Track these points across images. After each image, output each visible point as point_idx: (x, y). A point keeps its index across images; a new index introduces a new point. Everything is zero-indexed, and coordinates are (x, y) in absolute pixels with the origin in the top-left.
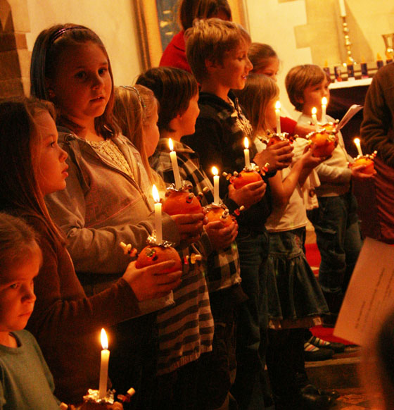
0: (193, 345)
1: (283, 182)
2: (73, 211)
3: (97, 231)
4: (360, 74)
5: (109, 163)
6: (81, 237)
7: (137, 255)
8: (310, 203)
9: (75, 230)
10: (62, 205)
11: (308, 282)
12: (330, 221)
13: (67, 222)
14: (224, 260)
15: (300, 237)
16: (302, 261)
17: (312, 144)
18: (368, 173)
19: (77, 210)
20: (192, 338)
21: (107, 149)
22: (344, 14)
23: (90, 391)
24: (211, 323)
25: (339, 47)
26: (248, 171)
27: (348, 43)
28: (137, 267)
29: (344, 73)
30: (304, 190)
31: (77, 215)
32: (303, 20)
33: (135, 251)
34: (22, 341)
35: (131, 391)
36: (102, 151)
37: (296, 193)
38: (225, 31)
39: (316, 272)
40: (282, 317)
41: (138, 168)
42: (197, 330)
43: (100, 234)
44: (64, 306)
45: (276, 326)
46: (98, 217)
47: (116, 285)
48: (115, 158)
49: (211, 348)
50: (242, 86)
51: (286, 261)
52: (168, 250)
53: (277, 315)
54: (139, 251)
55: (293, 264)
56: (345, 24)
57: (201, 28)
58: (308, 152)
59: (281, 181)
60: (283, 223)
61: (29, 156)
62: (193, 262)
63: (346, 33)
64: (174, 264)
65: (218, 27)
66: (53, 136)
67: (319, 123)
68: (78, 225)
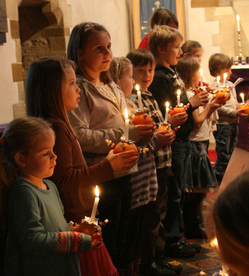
0: (145, 196)
1: (199, 115)
2: (83, 120)
3: (95, 131)
4: (245, 62)
5: (104, 95)
6: (86, 134)
7: (114, 147)
8: (212, 128)
9: (83, 129)
10: (76, 116)
11: (208, 169)
12: (223, 137)
13: (79, 125)
14: (161, 153)
15: (205, 145)
16: (206, 157)
17: (216, 96)
18: (246, 113)
19: (85, 119)
20: (144, 193)
21: (104, 89)
22: (239, 30)
23: (86, 217)
24: (156, 186)
25: (235, 47)
26: (178, 107)
27: (240, 45)
28: (114, 153)
29: (237, 61)
30: (210, 121)
31: (84, 122)
32: (217, 32)
33: (113, 144)
34: (49, 186)
35: (107, 221)
36: (101, 90)
37: (205, 122)
38: (170, 33)
39: (213, 165)
40: (192, 186)
41: (121, 100)
42: (148, 188)
43: (96, 133)
44: (74, 171)
45: (189, 190)
46: (97, 124)
47: (102, 162)
48: (109, 94)
49: (155, 199)
50: (176, 63)
51: (198, 157)
52: (131, 145)
53: (190, 185)
54: (116, 145)
55: (201, 159)
56: (239, 35)
57: (157, 30)
58: (214, 101)
59: (198, 115)
60: (197, 137)
61: (61, 90)
62: (144, 152)
63: (239, 40)
64: (134, 152)
65: (167, 30)
66: (74, 79)
67: (221, 86)
68: (85, 127)
